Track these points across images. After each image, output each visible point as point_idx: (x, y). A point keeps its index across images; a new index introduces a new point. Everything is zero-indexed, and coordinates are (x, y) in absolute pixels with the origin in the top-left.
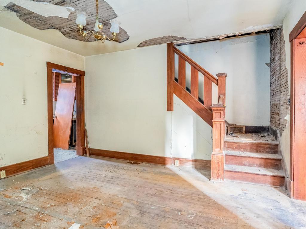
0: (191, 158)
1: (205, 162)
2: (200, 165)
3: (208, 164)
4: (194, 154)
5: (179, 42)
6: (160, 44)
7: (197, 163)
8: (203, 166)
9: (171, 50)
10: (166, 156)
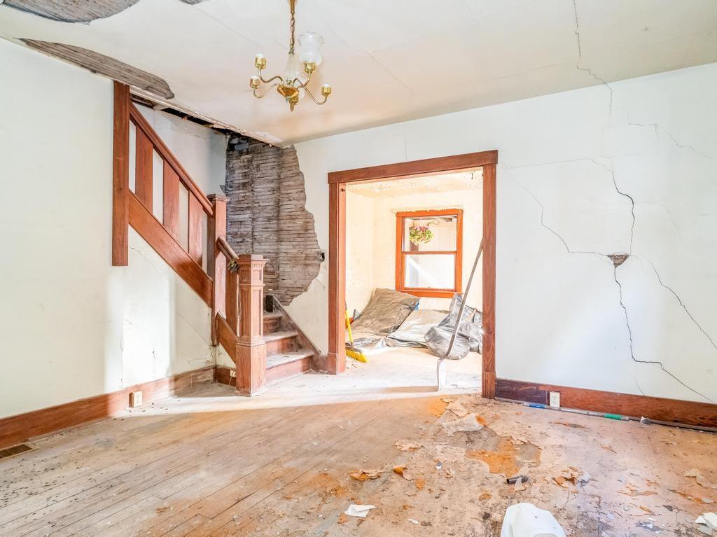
0: (164, 377)
1: (192, 374)
2: (185, 386)
3: (199, 377)
4: (173, 364)
5: (148, 95)
6: (94, 72)
7: (179, 382)
8: (190, 385)
9: (126, 104)
10: (106, 392)
